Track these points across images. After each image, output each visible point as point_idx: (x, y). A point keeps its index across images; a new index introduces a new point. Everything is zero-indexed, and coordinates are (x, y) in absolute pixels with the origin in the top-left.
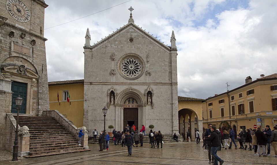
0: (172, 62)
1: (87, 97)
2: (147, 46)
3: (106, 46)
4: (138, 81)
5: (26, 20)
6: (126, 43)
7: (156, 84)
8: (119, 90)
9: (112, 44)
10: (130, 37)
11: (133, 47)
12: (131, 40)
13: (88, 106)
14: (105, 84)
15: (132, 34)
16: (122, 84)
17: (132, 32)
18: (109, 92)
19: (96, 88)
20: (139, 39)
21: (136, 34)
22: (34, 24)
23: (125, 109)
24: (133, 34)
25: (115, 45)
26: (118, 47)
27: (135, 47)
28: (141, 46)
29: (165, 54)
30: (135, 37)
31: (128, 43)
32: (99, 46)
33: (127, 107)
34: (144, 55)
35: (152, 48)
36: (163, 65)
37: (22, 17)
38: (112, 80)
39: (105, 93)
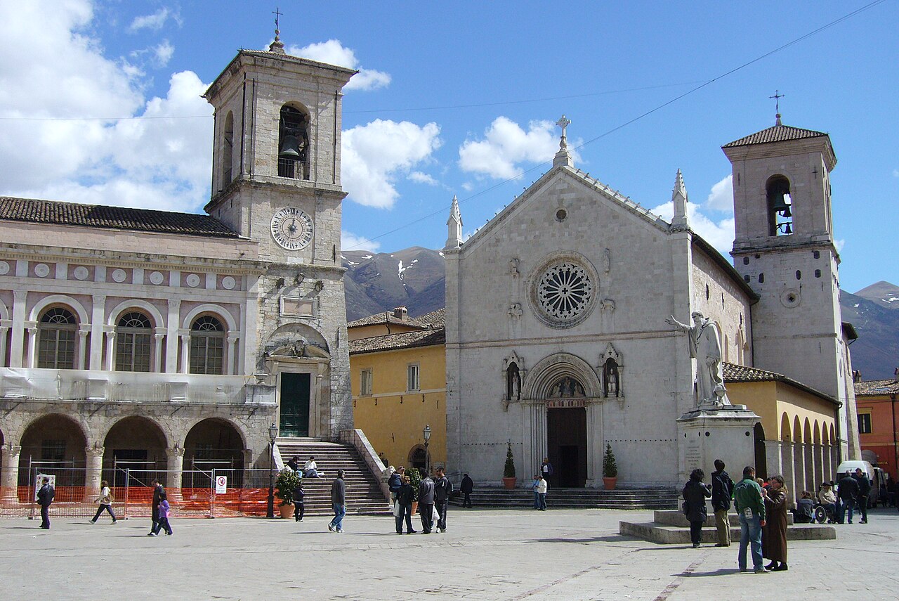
0: (675, 268)
1: (453, 382)
2: (602, 227)
3: (498, 241)
4: (579, 330)
5: (306, 242)
6: (546, 224)
7: (630, 335)
8: (532, 357)
9: (511, 233)
10: (556, 205)
11: (566, 234)
12: (561, 215)
13: (455, 408)
14: (495, 344)
15: (562, 196)
16: (540, 341)
17: (562, 191)
18: (506, 367)
19: (475, 357)
20: (583, 208)
21: (572, 196)
22: (320, 245)
23: (551, 413)
24: (565, 196)
25: (519, 235)
26: (526, 238)
27: (570, 234)
28: (586, 228)
29: (655, 243)
30: (571, 205)
31: (551, 224)
32: (480, 242)
33: (557, 406)
34: (595, 254)
35: (616, 229)
36: (649, 277)
37: (297, 239)
38: (512, 334)
39: (497, 369)
